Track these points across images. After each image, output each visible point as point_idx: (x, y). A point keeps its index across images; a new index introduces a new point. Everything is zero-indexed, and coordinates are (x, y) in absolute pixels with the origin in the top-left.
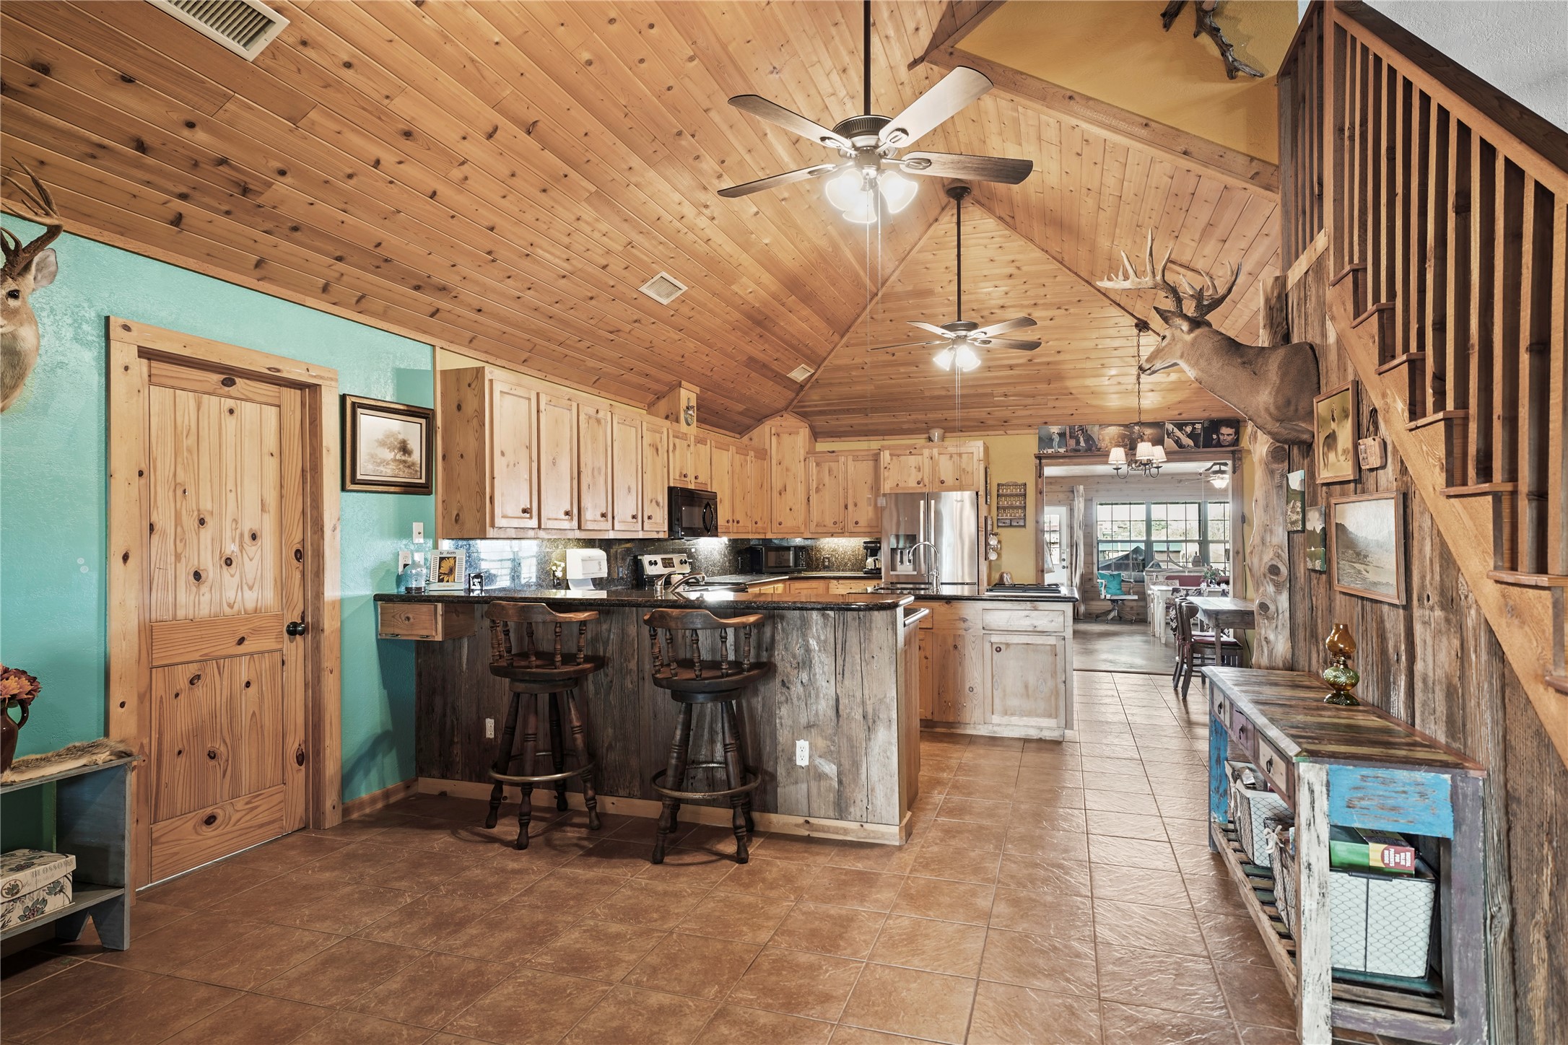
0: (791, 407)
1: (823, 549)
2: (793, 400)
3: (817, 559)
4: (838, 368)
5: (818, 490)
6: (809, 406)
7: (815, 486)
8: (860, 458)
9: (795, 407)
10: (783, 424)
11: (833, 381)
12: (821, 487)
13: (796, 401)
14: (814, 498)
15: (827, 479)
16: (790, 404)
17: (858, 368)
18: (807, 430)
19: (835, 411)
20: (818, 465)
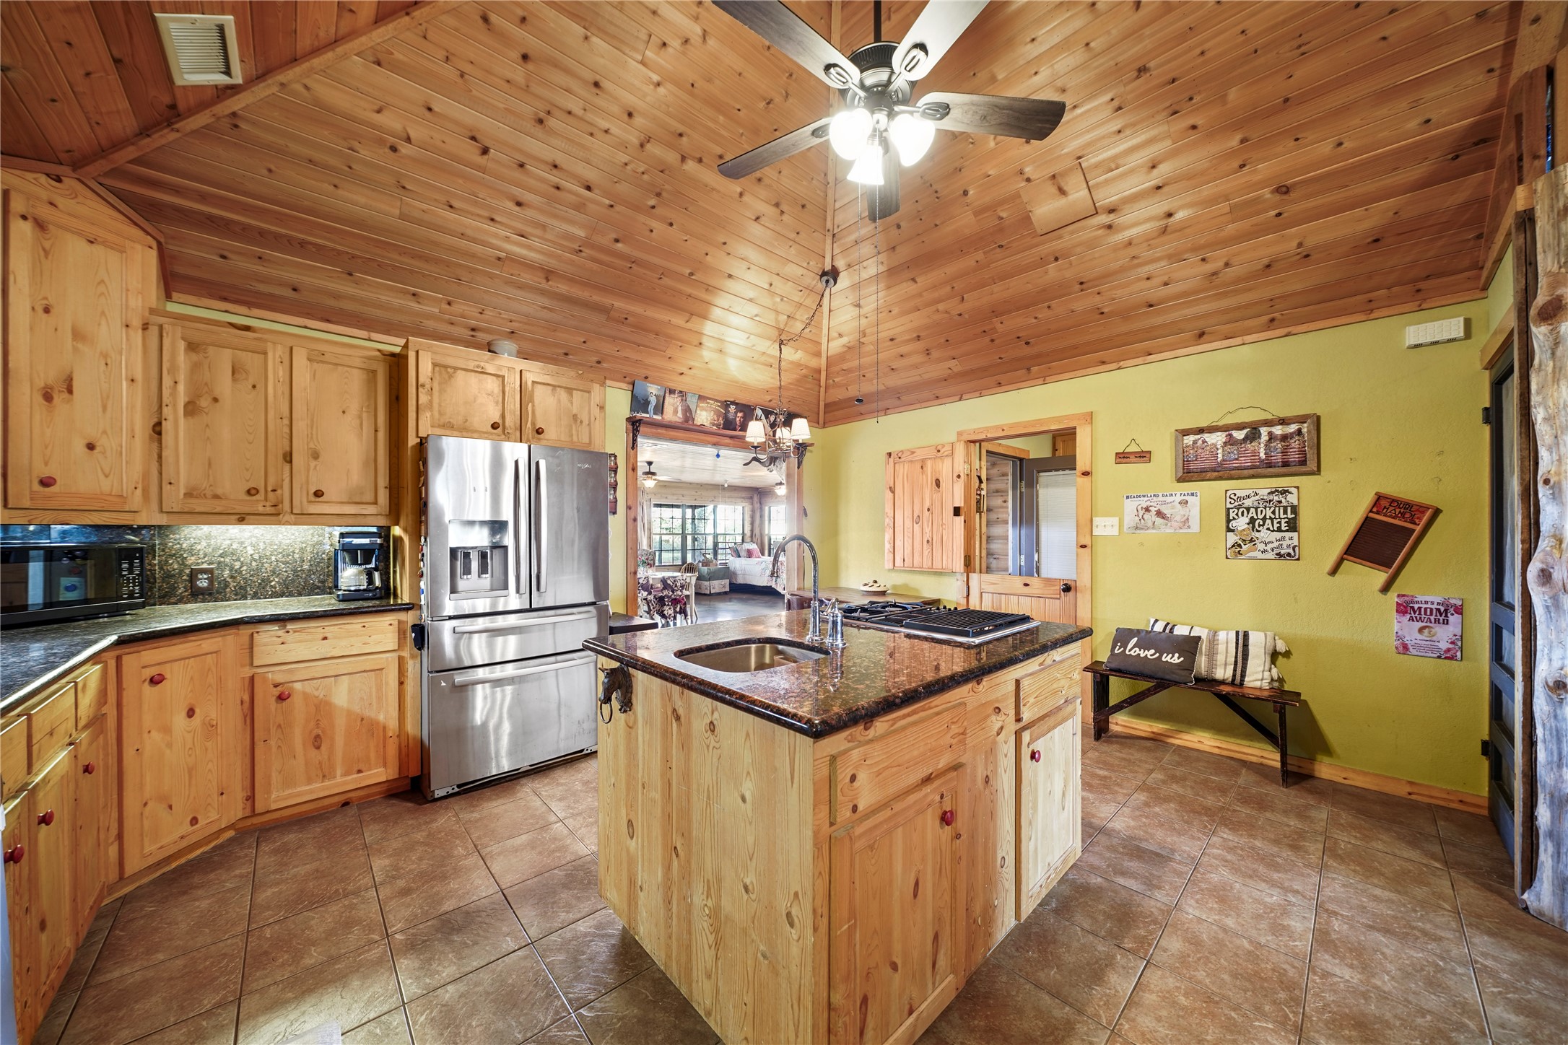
0: (102, 166)
1: (191, 551)
2: (117, 145)
3: (168, 576)
4: (322, 114)
5: (191, 409)
6: (177, 191)
7: (182, 399)
8: (327, 358)
9: (116, 172)
10: (60, 201)
11: (294, 147)
12: (204, 402)
13: (131, 152)
14: (178, 428)
15: (224, 386)
16: (103, 152)
17: (381, 142)
18: (153, 254)
19: (262, 233)
20: (192, 347)
